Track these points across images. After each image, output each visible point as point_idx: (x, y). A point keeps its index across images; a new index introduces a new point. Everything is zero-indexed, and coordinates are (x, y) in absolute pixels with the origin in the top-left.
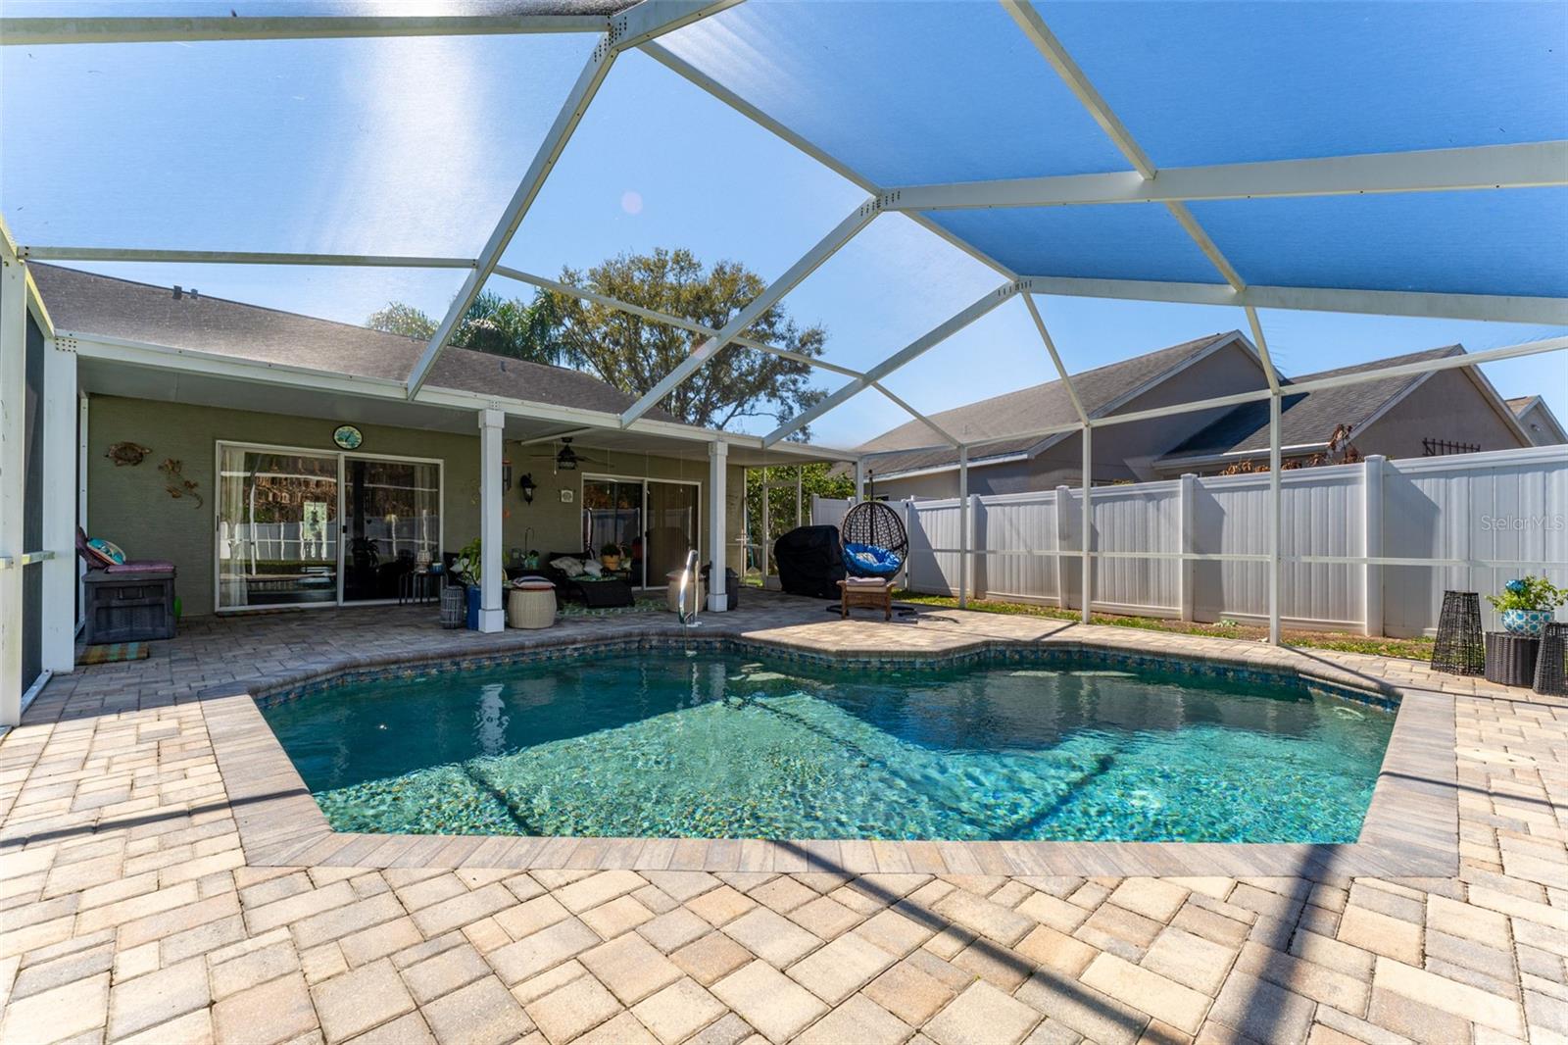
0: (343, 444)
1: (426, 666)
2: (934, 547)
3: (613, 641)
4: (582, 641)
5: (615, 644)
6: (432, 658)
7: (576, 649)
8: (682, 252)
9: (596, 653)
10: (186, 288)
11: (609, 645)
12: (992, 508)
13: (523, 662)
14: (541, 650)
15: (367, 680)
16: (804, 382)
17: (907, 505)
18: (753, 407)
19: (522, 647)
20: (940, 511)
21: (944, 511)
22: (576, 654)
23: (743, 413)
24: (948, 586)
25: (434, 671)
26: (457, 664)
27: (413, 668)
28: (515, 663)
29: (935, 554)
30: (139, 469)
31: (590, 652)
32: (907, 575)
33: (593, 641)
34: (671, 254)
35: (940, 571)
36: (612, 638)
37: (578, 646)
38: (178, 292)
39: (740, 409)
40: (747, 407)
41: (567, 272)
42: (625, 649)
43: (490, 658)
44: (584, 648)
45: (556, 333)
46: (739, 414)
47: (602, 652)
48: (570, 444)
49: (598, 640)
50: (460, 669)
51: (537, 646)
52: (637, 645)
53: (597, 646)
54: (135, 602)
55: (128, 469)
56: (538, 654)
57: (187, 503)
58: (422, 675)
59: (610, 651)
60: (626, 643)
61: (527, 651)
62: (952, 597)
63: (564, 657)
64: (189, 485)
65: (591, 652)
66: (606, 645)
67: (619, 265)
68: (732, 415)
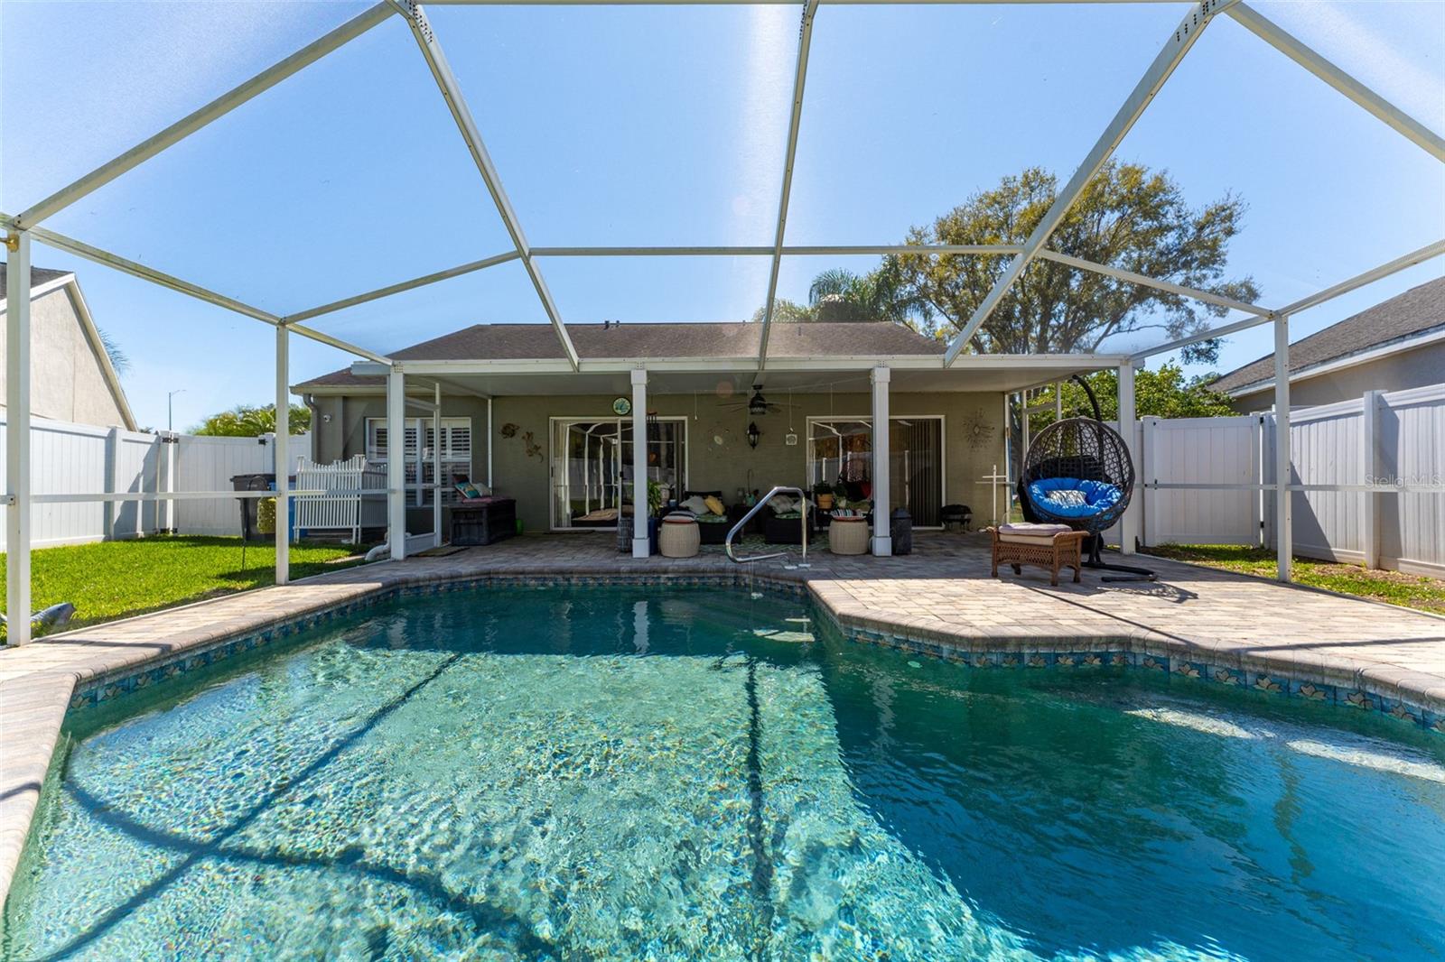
0: (619, 411)
1: (545, 579)
2: (1305, 482)
3: (705, 575)
4: (673, 572)
5: (709, 578)
6: (548, 573)
7: (669, 579)
8: (1032, 171)
9: (689, 584)
10: (613, 321)
11: (703, 577)
12: (1409, 411)
13: (621, 584)
14: (635, 575)
15: (506, 584)
16: (1216, 276)
17: (1262, 420)
18: (1133, 321)
19: (618, 572)
20: (1314, 426)
21: (1321, 424)
22: (670, 583)
23: (1119, 330)
24: (1328, 546)
25: (551, 584)
26: (568, 580)
27: (536, 579)
28: (614, 584)
29: (1306, 493)
30: (514, 439)
31: (683, 582)
32: (1262, 525)
33: (684, 572)
34: (1020, 178)
35: (1315, 520)
36: (704, 572)
37: (670, 576)
38: (607, 324)
39: (1115, 326)
40: (1124, 323)
41: (913, 232)
42: (720, 584)
43: (594, 579)
44: (677, 578)
45: (906, 290)
46: (1114, 333)
47: (695, 584)
48: (760, 391)
49: (690, 572)
50: (570, 584)
51: (631, 572)
52: (733, 581)
53: (690, 578)
54: (471, 521)
55: (509, 439)
56: (634, 579)
57: (536, 459)
58: (542, 585)
59: (704, 584)
60: (720, 577)
61: (623, 576)
62: (1336, 563)
63: (658, 584)
64: (537, 448)
65: (685, 583)
66: (700, 578)
67: (968, 209)
68: (1105, 335)
